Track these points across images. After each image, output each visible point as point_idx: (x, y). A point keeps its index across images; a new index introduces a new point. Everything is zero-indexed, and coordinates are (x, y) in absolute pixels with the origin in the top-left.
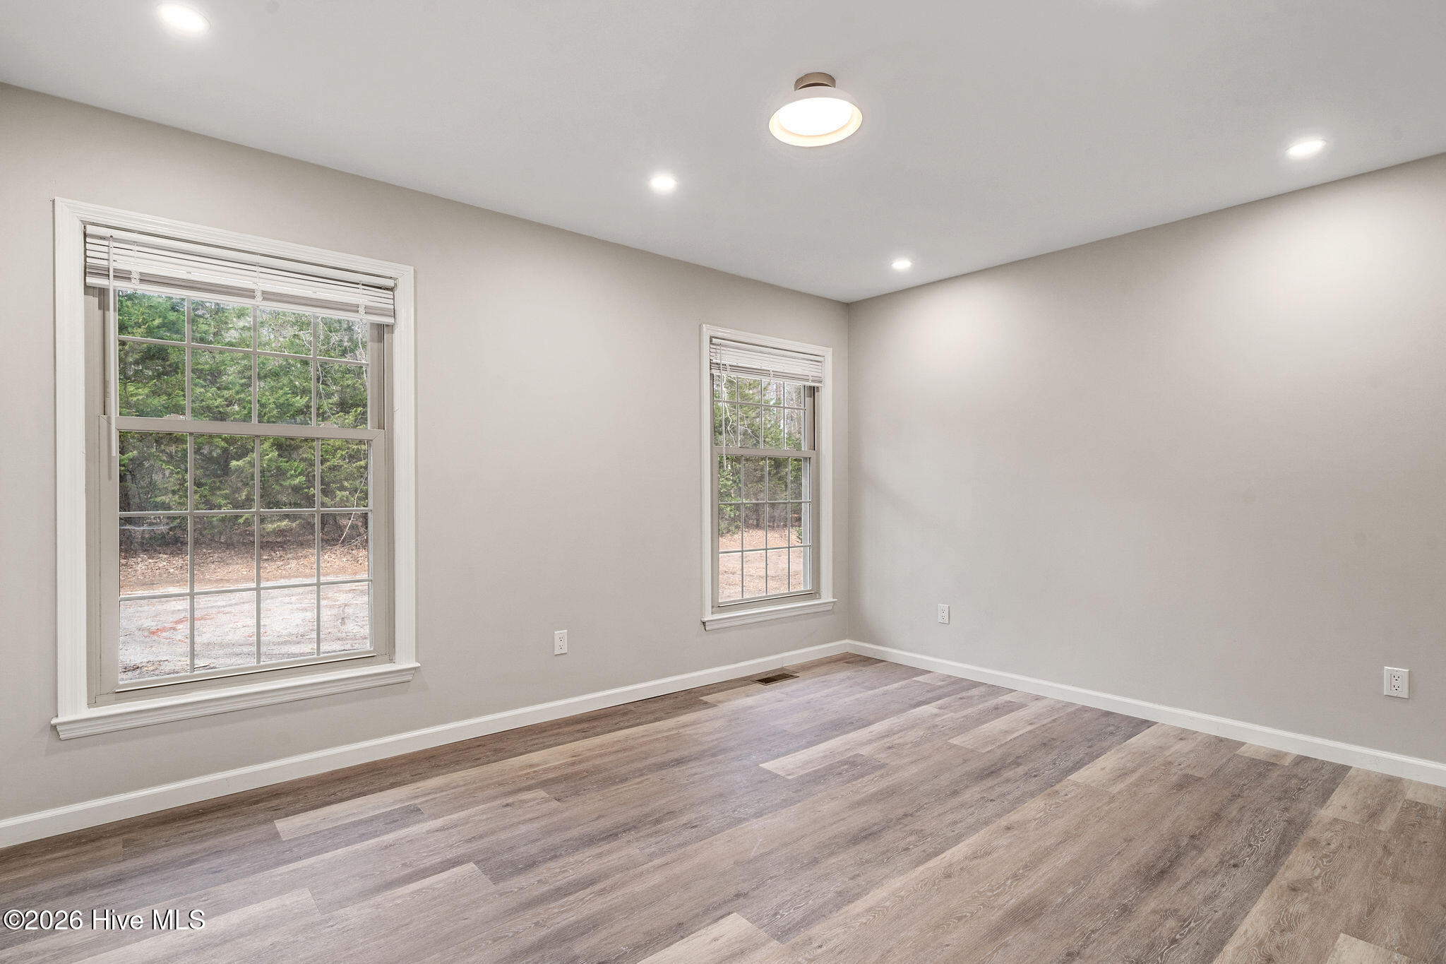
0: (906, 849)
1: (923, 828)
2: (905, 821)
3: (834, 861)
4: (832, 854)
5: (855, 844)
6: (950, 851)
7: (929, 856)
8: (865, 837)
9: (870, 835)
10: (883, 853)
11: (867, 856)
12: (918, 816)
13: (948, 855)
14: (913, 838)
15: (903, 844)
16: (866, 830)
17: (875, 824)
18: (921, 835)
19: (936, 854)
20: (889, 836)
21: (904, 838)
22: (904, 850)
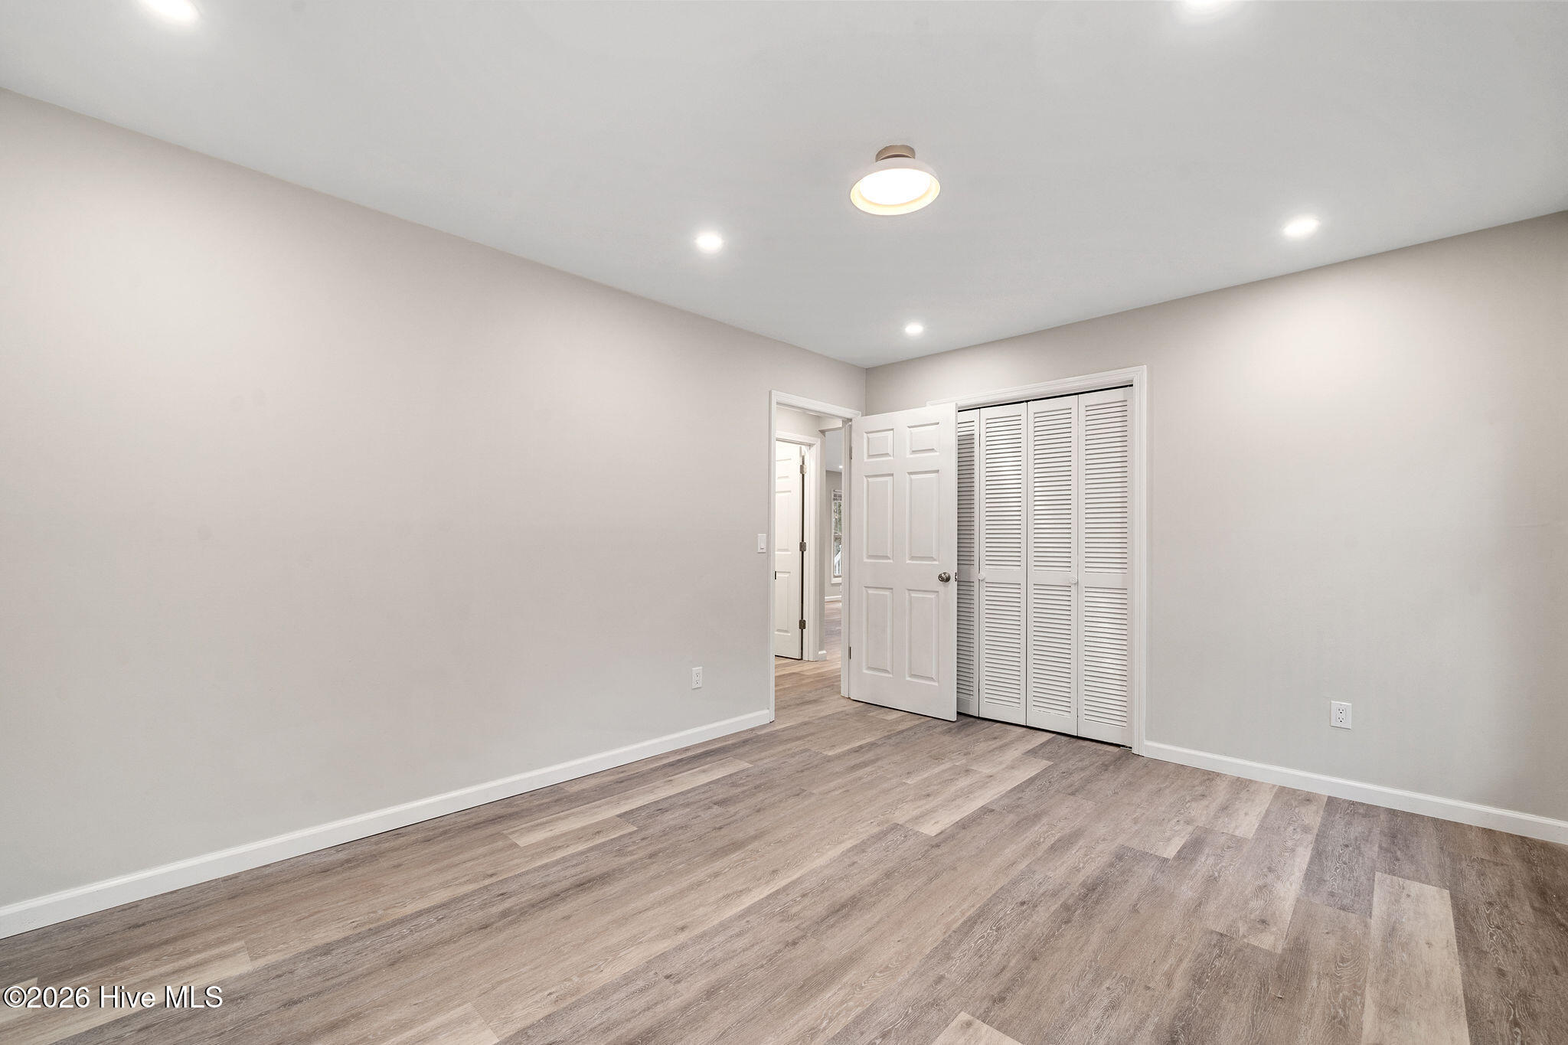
0: (804, 896)
1: (780, 925)
2: (797, 934)
3: (872, 877)
4: (875, 883)
5: (853, 897)
6: (762, 897)
7: (785, 889)
8: (843, 906)
9: (838, 911)
10: (827, 889)
11: (843, 884)
12: (779, 943)
13: (767, 891)
14: (794, 910)
15: (807, 901)
16: (843, 917)
17: (832, 926)
18: (785, 916)
19: (777, 892)
20: (821, 909)
21: (804, 908)
22: (806, 894)
